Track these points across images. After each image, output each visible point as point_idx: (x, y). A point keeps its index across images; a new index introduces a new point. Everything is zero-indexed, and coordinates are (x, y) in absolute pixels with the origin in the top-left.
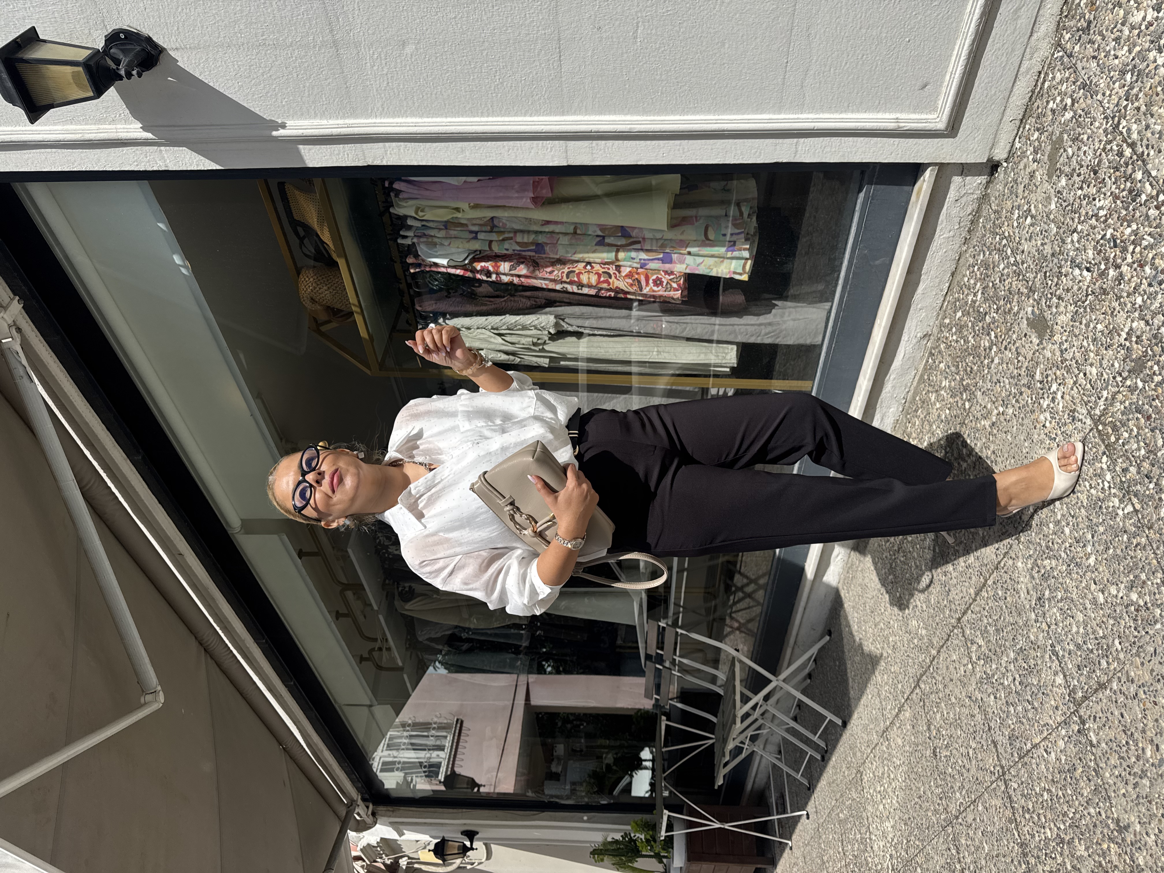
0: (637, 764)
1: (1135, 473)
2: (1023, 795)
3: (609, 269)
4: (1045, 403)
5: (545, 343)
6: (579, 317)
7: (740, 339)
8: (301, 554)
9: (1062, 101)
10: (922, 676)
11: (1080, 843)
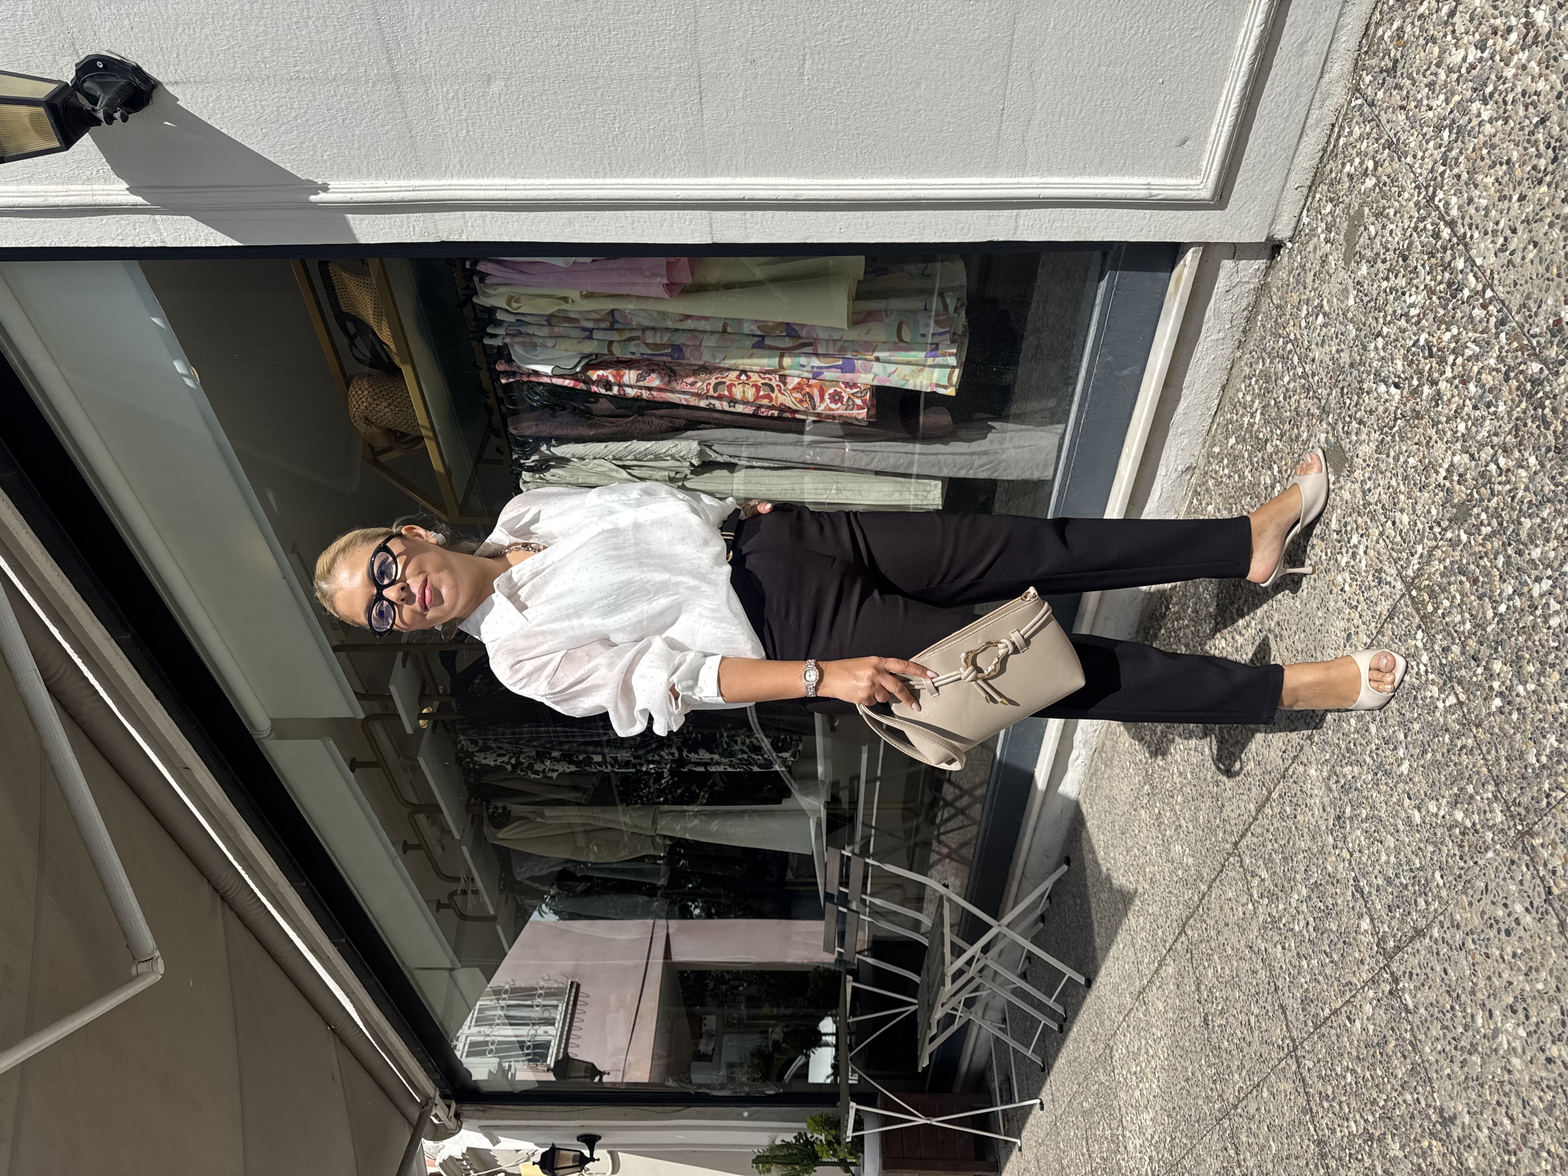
0: (815, 1040)
1: (1458, 653)
2: (1320, 1077)
3: (770, 380)
4: (1344, 560)
5: (685, 478)
6: (731, 444)
7: (946, 473)
8: (354, 765)
9: (1362, 163)
10: (1188, 919)
11: (1393, 1140)
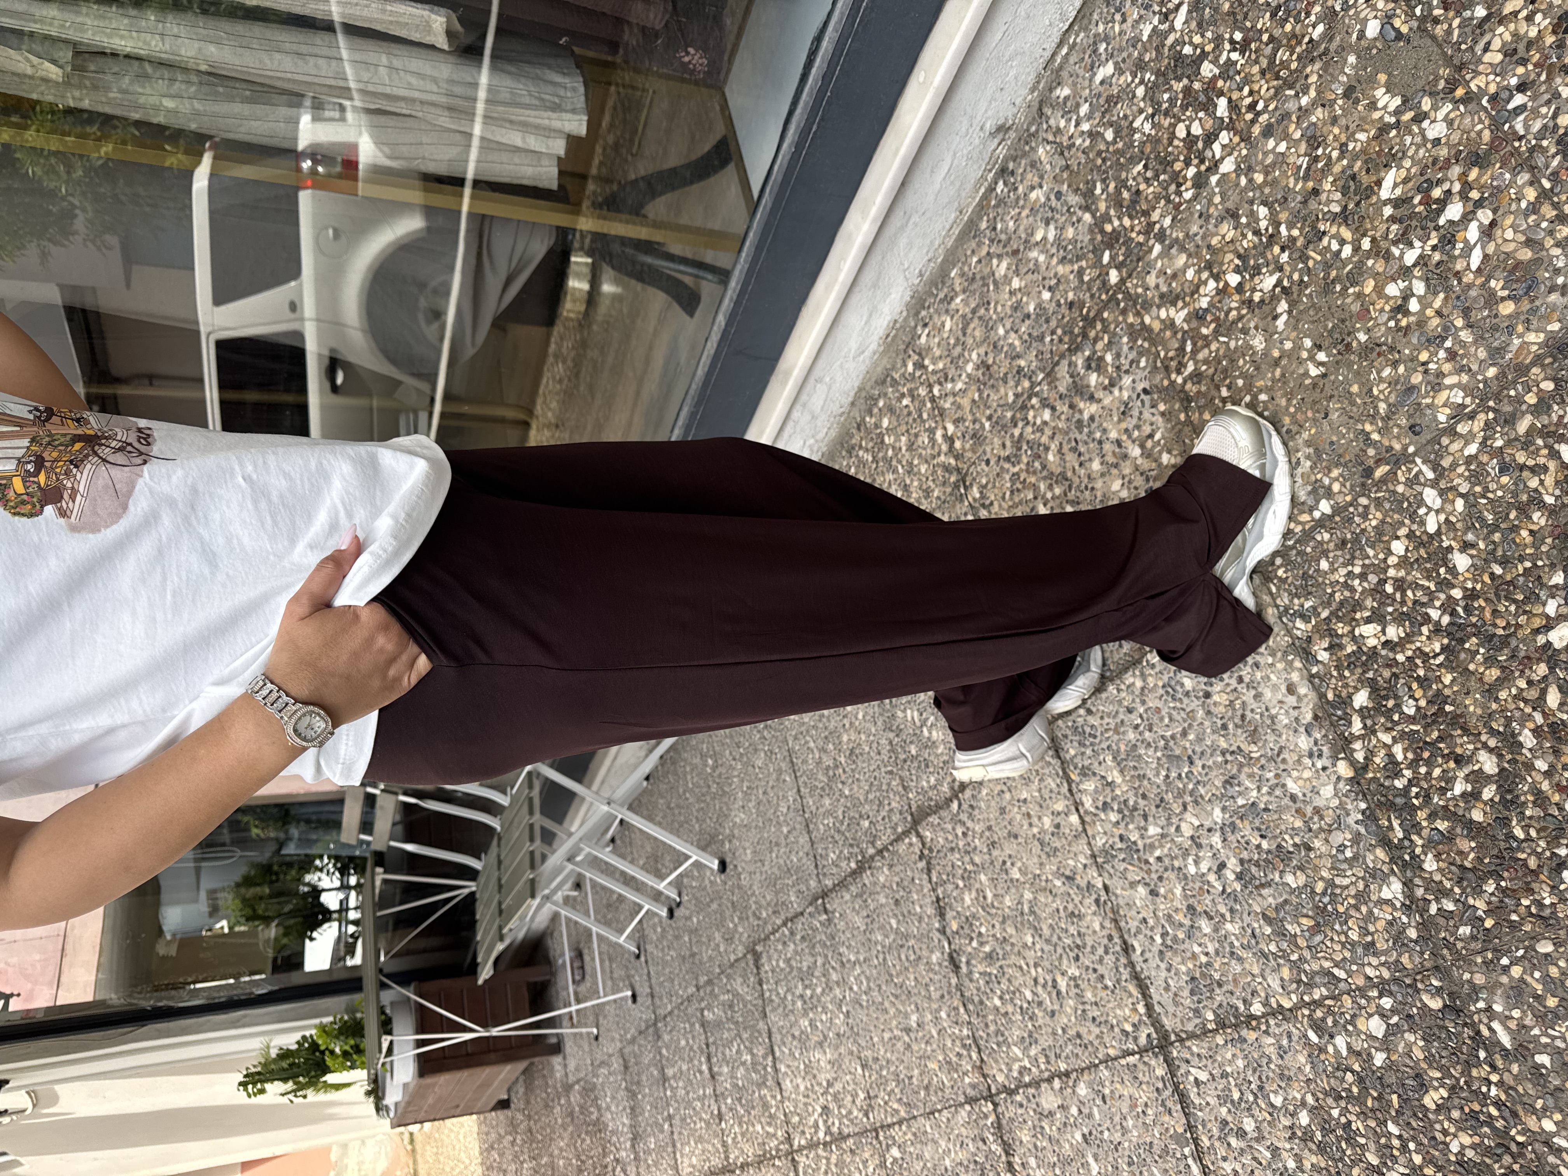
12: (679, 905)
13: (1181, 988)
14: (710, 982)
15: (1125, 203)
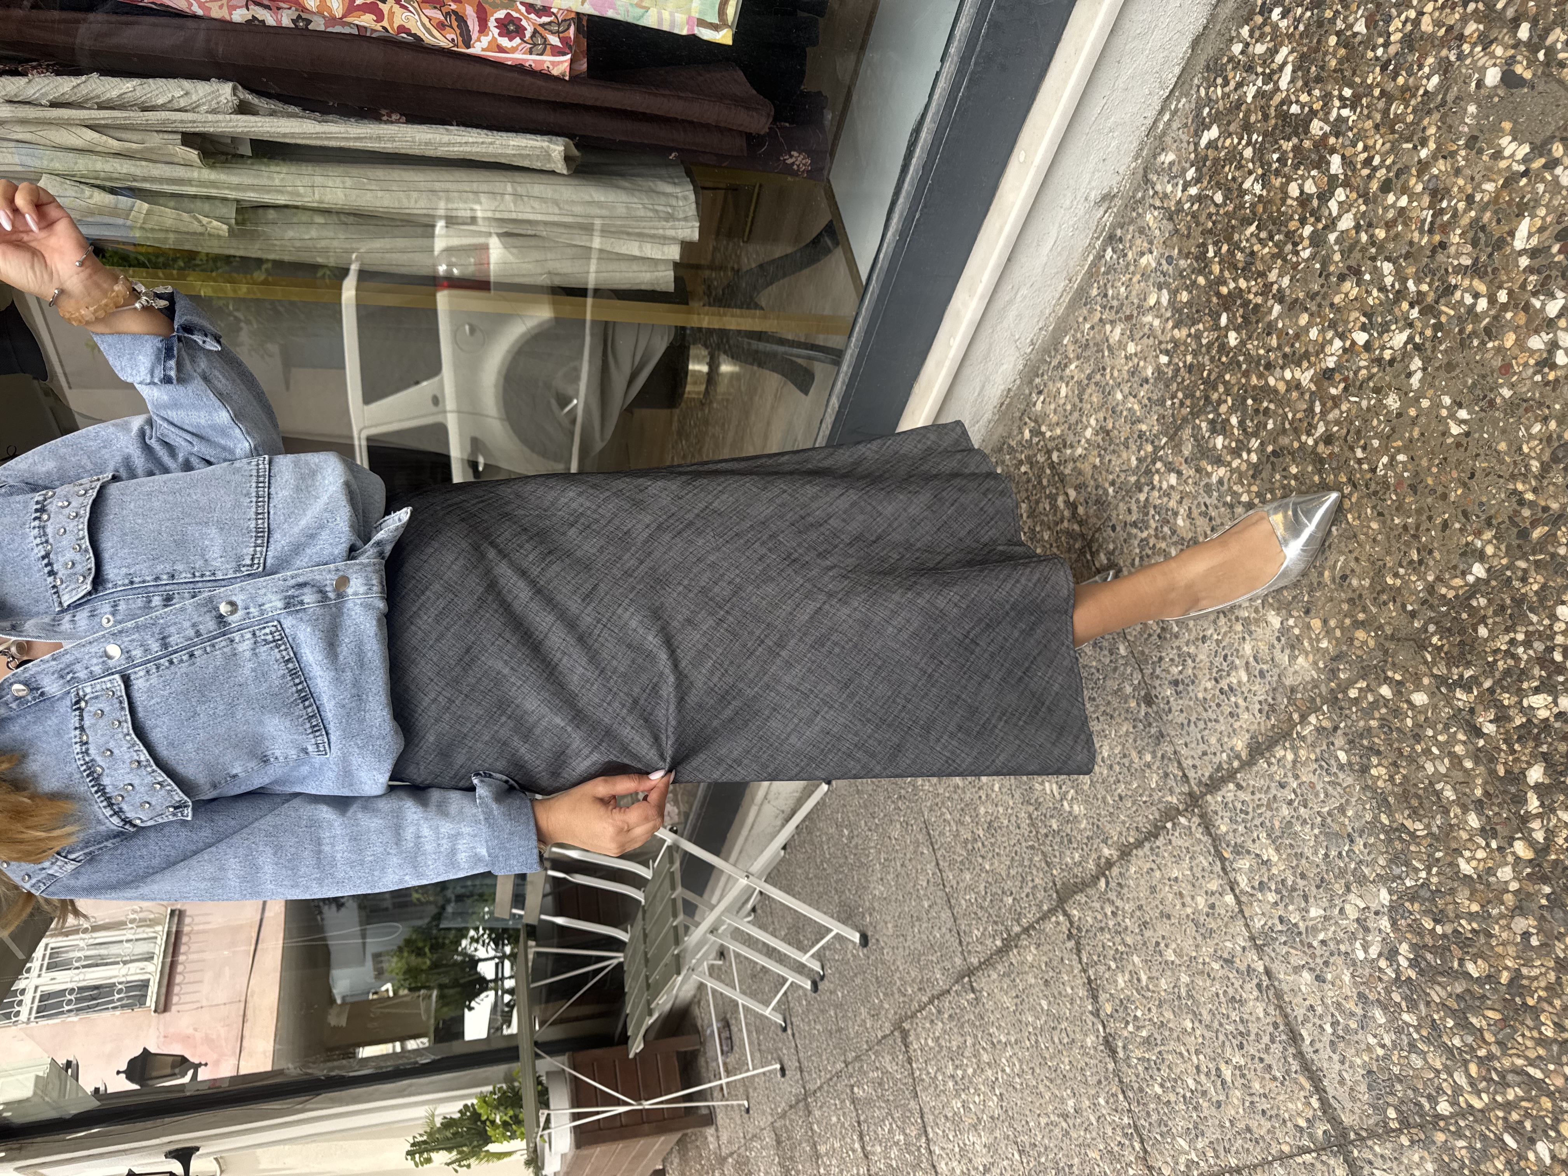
12: (822, 978)
13: (1356, 1082)
14: (858, 1058)
15: (1240, 265)
